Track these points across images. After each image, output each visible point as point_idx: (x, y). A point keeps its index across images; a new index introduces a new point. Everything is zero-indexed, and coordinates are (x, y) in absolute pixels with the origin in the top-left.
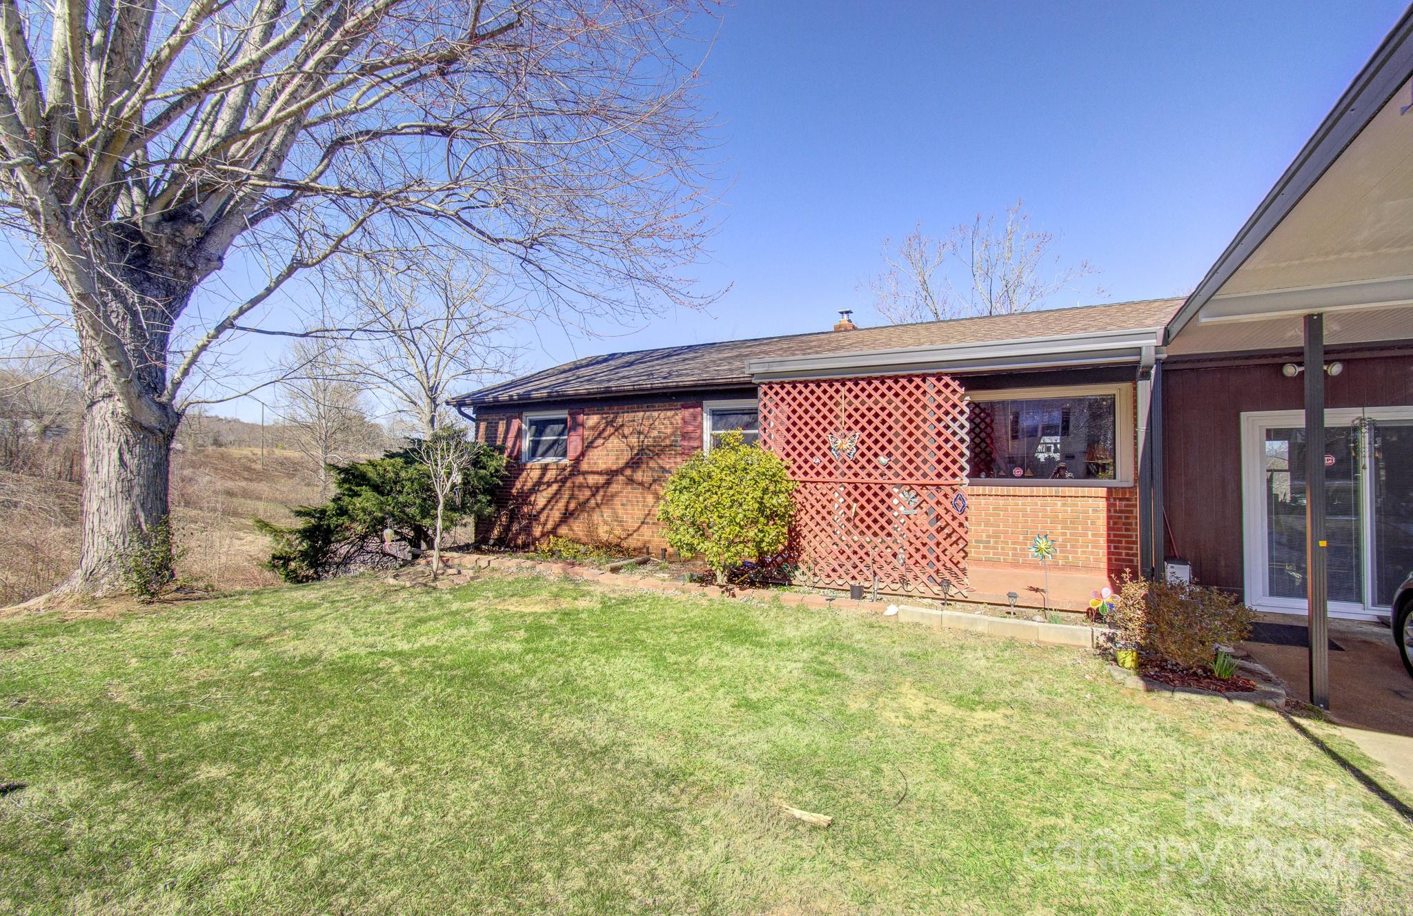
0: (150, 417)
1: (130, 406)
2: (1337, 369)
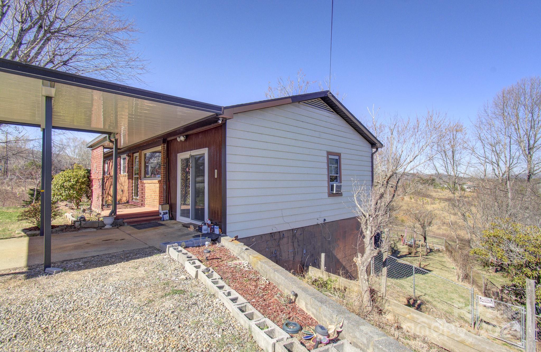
2: (182, 138)
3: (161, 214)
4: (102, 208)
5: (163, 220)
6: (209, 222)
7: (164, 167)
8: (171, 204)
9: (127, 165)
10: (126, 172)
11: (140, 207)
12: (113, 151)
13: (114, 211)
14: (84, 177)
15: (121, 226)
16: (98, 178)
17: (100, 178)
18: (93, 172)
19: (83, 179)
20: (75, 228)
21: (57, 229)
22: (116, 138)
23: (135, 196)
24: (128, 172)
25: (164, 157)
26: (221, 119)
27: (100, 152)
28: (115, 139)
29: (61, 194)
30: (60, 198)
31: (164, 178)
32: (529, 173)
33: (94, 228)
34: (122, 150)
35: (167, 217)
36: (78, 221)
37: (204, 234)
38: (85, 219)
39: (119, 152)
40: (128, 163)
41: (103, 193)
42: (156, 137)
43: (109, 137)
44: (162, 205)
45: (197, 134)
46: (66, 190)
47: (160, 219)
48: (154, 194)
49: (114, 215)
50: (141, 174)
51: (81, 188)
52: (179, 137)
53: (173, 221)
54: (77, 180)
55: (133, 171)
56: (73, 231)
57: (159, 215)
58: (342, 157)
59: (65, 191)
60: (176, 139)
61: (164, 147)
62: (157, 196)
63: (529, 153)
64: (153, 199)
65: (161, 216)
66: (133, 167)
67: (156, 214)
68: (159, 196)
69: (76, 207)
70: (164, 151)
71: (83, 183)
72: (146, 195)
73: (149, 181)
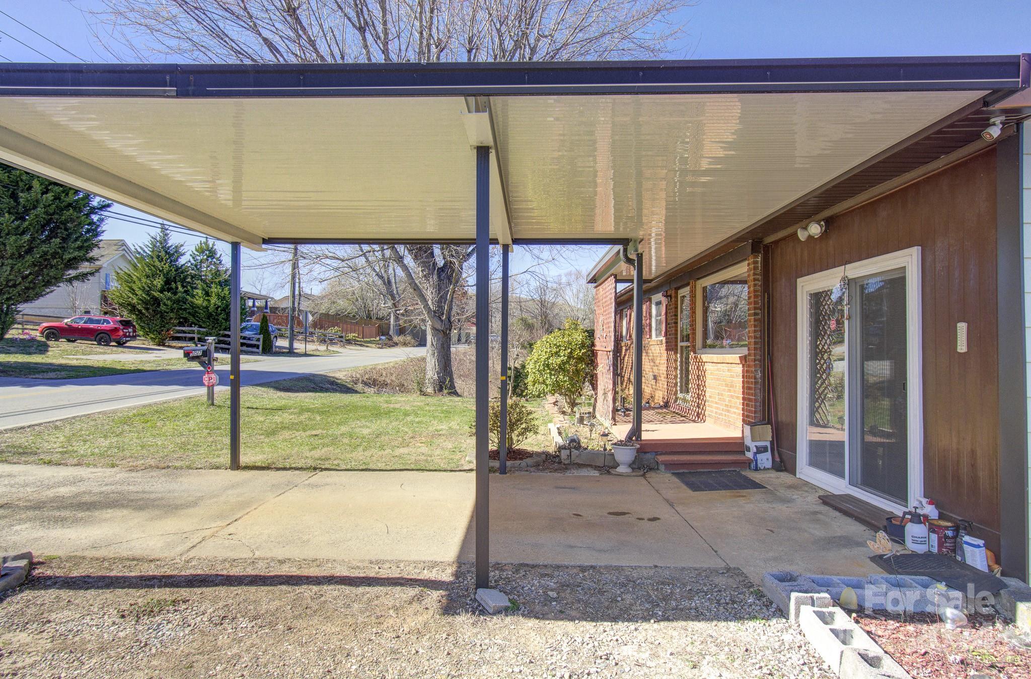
0: (439, 326)
1: (431, 321)
2: (815, 229)
3: (748, 449)
4: (614, 418)
5: (757, 469)
6: (930, 511)
7: (755, 320)
8: (777, 422)
9: (663, 317)
10: (663, 333)
11: (694, 421)
12: (632, 290)
13: (636, 432)
14: (583, 345)
15: (651, 469)
16: (607, 349)
17: (609, 349)
18: (597, 334)
19: (580, 350)
20: (560, 463)
21: (529, 461)
22: (640, 251)
23: (681, 392)
24: (666, 335)
25: (755, 291)
26: (998, 120)
27: (609, 290)
28: (638, 254)
29: (544, 382)
30: (544, 390)
31: (755, 349)
33: (596, 468)
34: (653, 284)
35: (765, 460)
36: (565, 448)
37: (914, 555)
38: (579, 443)
39: (647, 289)
40: (666, 314)
41: (615, 384)
42: (734, 238)
43: (625, 250)
44: (752, 425)
45: (871, 207)
46: (553, 373)
47: (747, 464)
48: (729, 391)
49: (637, 440)
50: (694, 339)
51: (577, 370)
52: (805, 228)
53: (785, 477)
54: (571, 353)
55: (676, 330)
56: (556, 470)
57: (743, 453)
59: (551, 374)
60: (795, 234)
61: (755, 263)
62: (737, 397)
64: (726, 405)
65: (750, 455)
66: (676, 323)
67: (734, 447)
68: (744, 399)
69: (570, 410)
70: (755, 274)
71: (580, 359)
72: (709, 392)
73: (715, 357)
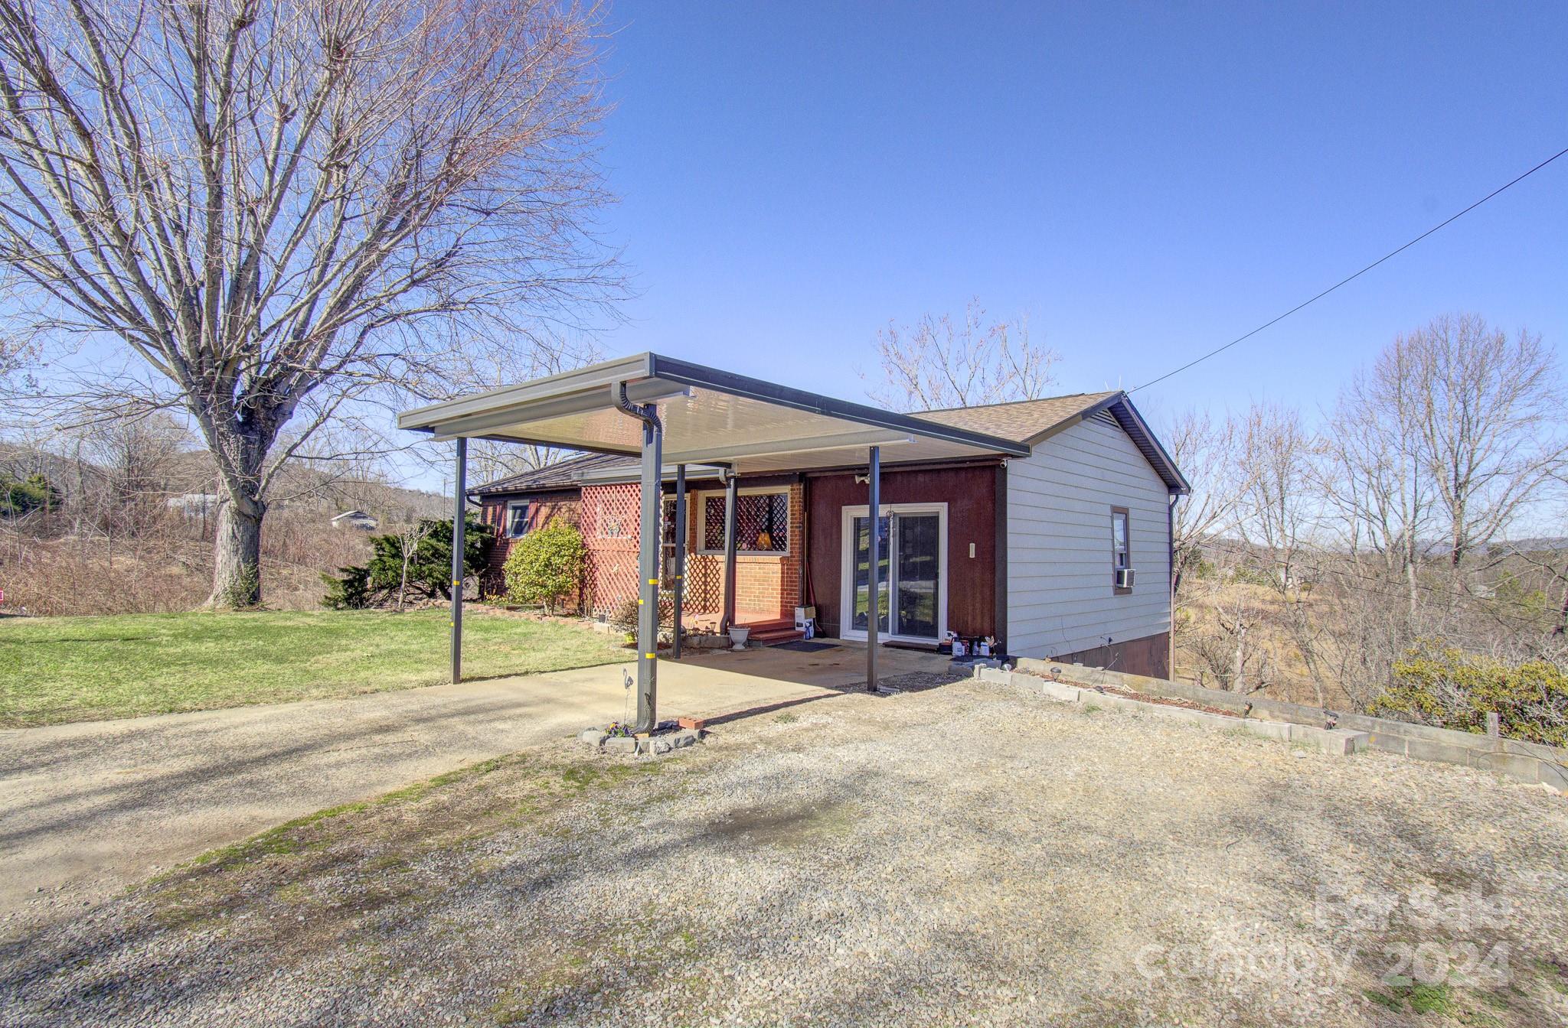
0: (249, 510)
1: (237, 502)
3: (800, 625)
5: (808, 638)
7: (799, 532)
20: (692, 648)
25: (799, 510)
32: (1458, 545)
33: (720, 648)
35: (811, 632)
48: (761, 584)
57: (794, 628)
58: (1131, 516)
63: (1458, 497)
64: (757, 596)
68: (783, 590)
70: (799, 498)
